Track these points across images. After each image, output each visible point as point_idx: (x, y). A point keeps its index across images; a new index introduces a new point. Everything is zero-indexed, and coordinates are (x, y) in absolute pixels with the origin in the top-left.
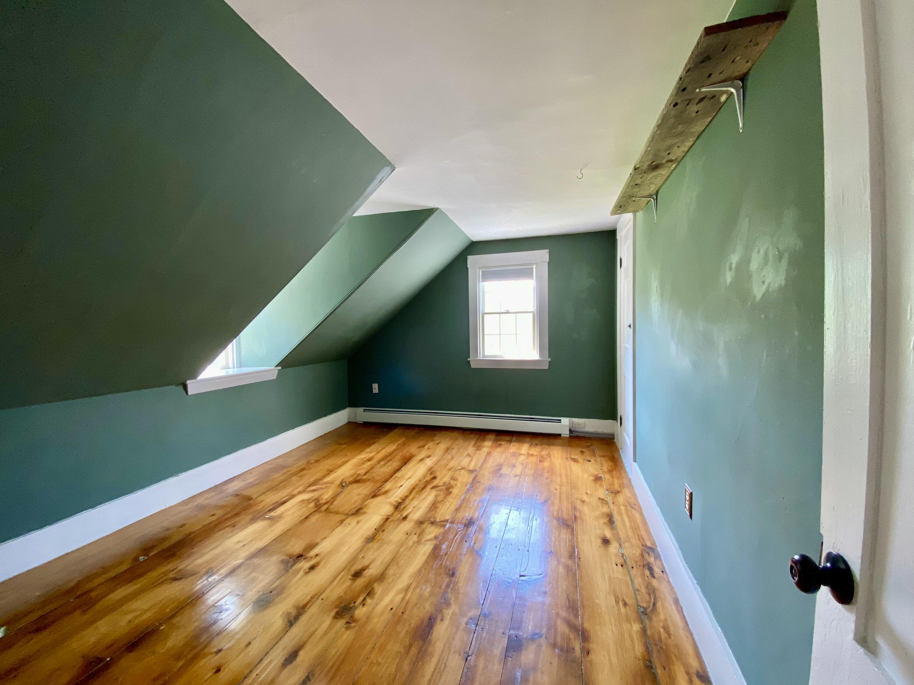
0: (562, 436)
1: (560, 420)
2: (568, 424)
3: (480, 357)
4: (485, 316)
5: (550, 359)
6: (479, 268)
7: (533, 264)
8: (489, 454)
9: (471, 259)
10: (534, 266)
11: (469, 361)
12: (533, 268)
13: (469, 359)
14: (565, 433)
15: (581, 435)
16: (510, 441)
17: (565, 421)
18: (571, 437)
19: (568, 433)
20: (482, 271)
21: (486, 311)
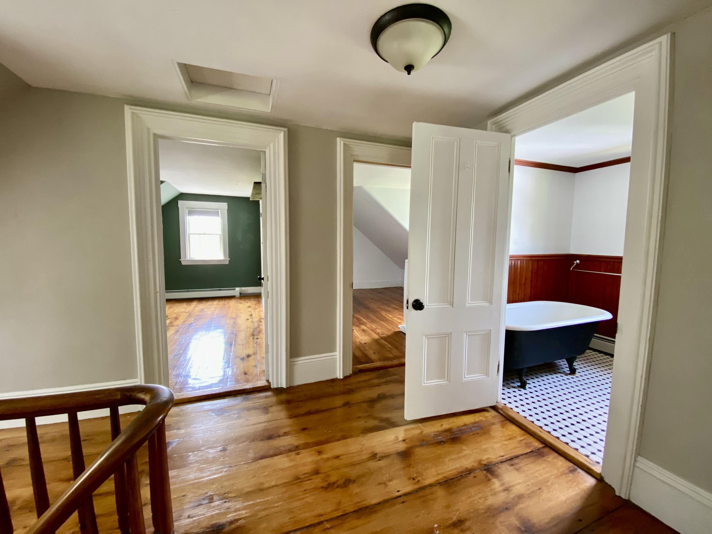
0: (236, 296)
1: (235, 289)
2: (239, 290)
3: (188, 258)
4: (191, 235)
5: (229, 259)
6: (186, 208)
7: (218, 209)
8: (195, 306)
9: (181, 203)
10: (220, 211)
11: (181, 261)
12: (219, 211)
13: (180, 260)
14: (238, 294)
15: (245, 295)
16: (208, 301)
17: (238, 289)
18: (240, 296)
19: (239, 294)
20: (188, 210)
21: (191, 233)
